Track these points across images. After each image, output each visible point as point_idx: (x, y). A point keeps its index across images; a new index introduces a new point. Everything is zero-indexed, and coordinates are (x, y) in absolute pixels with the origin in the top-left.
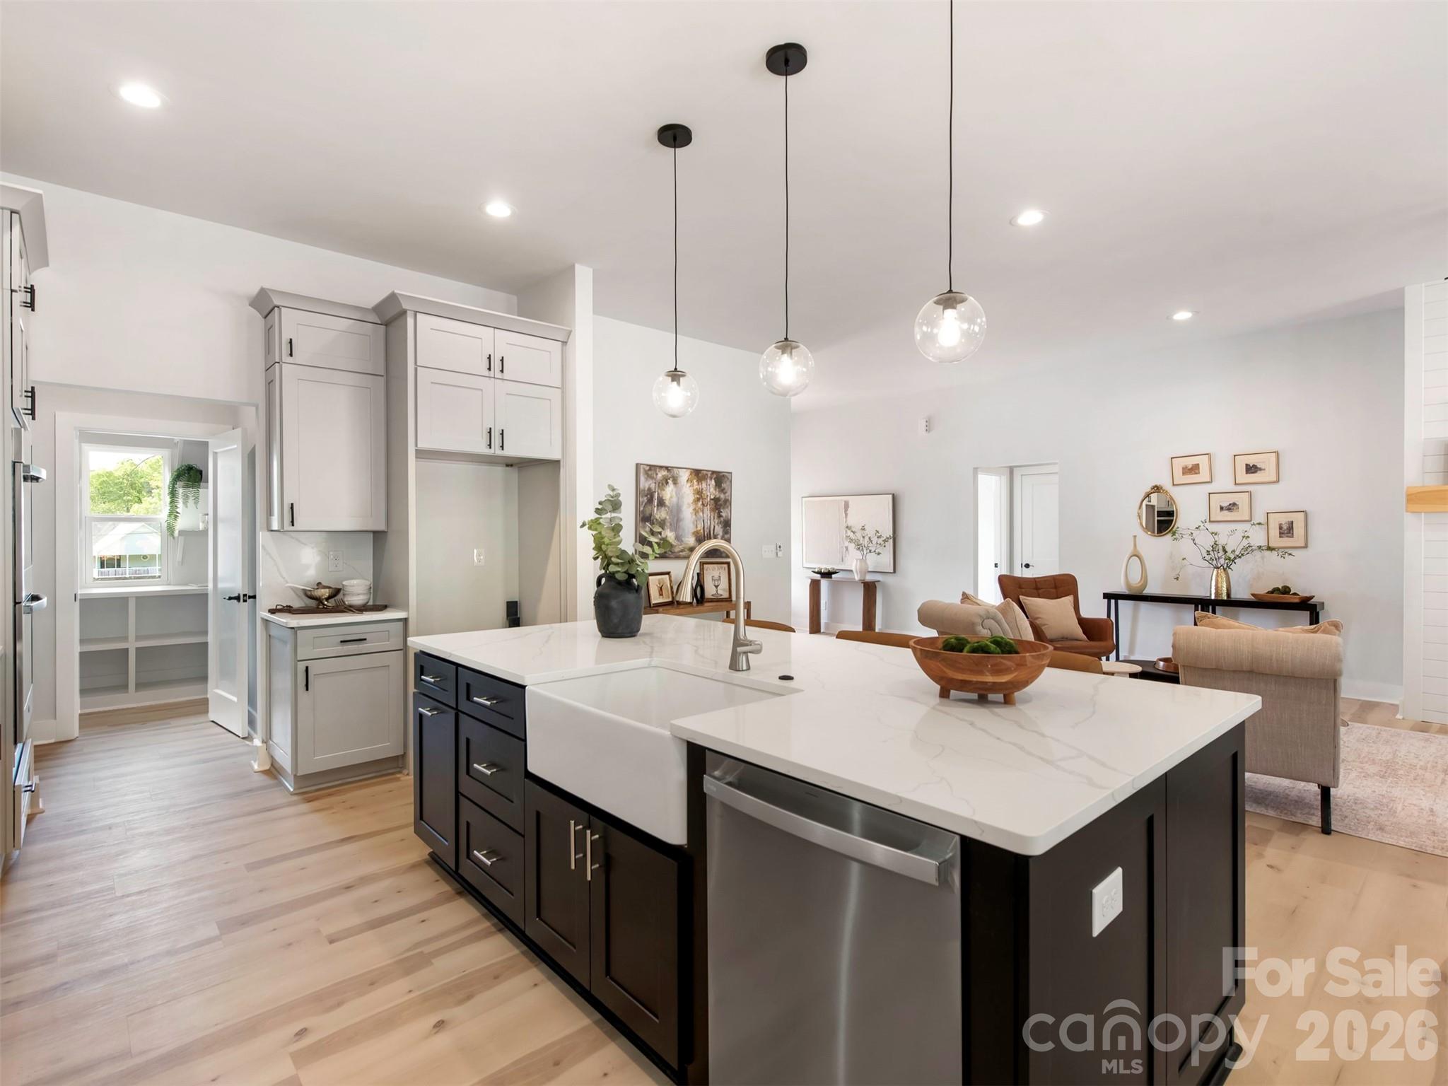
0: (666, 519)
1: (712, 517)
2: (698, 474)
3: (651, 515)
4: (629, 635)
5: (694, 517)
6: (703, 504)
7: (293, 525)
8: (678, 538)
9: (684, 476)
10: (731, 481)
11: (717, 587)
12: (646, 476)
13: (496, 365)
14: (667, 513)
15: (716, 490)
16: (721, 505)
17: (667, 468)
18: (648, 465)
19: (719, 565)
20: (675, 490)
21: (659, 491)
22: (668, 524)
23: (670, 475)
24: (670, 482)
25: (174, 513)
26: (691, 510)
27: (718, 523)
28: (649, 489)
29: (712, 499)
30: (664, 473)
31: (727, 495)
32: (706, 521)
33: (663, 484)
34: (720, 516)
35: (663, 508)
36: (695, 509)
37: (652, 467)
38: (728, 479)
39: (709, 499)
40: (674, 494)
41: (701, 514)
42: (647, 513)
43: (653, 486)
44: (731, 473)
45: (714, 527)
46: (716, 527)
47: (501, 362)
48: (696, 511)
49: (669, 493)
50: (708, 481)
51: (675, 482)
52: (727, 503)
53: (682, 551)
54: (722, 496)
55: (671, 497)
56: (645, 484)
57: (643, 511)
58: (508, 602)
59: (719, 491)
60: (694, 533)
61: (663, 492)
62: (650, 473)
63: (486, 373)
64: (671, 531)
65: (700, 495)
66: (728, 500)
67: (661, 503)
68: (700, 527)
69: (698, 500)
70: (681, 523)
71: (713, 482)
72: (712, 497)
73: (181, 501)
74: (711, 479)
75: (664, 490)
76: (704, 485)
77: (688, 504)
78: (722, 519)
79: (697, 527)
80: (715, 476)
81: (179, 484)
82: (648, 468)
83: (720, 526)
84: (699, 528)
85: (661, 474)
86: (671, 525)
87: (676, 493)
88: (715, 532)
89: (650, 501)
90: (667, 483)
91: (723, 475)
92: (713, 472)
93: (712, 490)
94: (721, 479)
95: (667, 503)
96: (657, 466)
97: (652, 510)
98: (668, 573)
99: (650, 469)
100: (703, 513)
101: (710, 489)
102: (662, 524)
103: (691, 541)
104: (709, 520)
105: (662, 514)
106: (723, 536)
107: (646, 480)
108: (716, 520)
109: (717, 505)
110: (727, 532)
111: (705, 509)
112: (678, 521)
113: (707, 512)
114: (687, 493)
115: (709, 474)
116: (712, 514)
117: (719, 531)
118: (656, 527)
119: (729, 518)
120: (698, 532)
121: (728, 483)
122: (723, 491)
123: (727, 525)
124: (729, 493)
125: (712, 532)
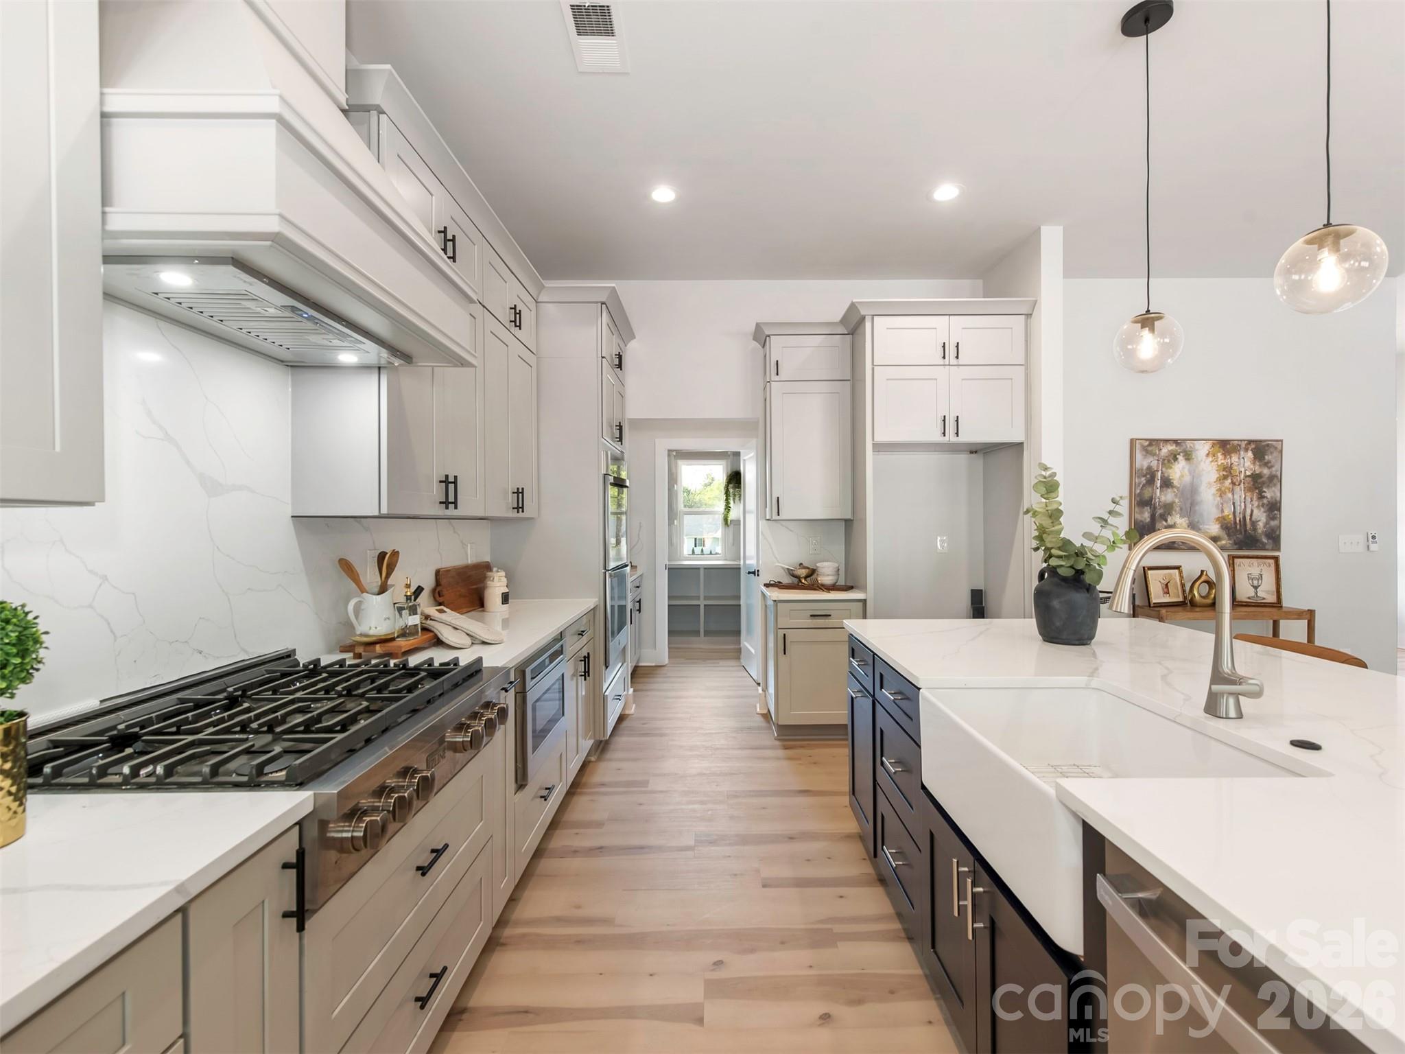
0: (1174, 502)
1: (1248, 499)
2: (1225, 446)
3: (1151, 498)
4: (1077, 643)
5: (1219, 499)
6: (1233, 483)
7: (779, 515)
8: (1193, 525)
9: (1202, 450)
10: (1281, 452)
11: (1256, 588)
12: (1144, 453)
13: (951, 352)
14: (1176, 496)
15: (1254, 464)
16: (1263, 483)
17: (1176, 442)
18: (1146, 440)
19: (1260, 560)
20: (1187, 467)
21: (1164, 469)
22: (1178, 509)
23: (1181, 448)
24: (1180, 457)
25: (728, 508)
26: (1213, 490)
27: (1258, 507)
28: (1149, 468)
29: (1249, 476)
30: (1172, 447)
31: (1274, 469)
32: (1237, 504)
33: (1169, 461)
34: (1261, 497)
35: (1169, 490)
36: (1219, 490)
37: (1153, 442)
38: (1276, 448)
39: (1242, 476)
40: (1186, 472)
41: (1230, 495)
42: (1147, 495)
43: (1154, 464)
44: (1282, 441)
45: (1252, 511)
46: (1256, 512)
47: (956, 349)
48: (1221, 493)
49: (1178, 471)
50: (1242, 453)
51: (1188, 456)
52: (1275, 479)
54: (1266, 471)
55: (1182, 476)
56: (1142, 462)
57: (1139, 494)
58: (972, 591)
59: (1260, 466)
60: (1218, 519)
61: (1170, 471)
62: (1150, 448)
63: (941, 362)
64: (1182, 516)
65: (1227, 472)
66: (1277, 476)
67: (1167, 483)
68: (1228, 511)
69: (1225, 478)
70: (1197, 508)
71: (1250, 454)
72: (1248, 473)
73: (731, 498)
74: (1246, 450)
75: (1171, 468)
76: (1235, 458)
77: (1209, 483)
78: (1265, 501)
79: (1222, 511)
80: (1253, 446)
81: (731, 486)
82: (1147, 443)
83: (1262, 509)
84: (1226, 513)
85: (1166, 450)
86: (1181, 509)
87: (1190, 472)
88: (1253, 519)
89: (1151, 481)
90: (1176, 459)
91: (1268, 445)
92: (1250, 442)
93: (1248, 464)
94: (1261, 450)
95: (1176, 483)
96: (1161, 440)
97: (1154, 492)
98: (1178, 568)
99: (1150, 445)
100: (1233, 494)
101: (1245, 463)
102: (1168, 509)
103: (1215, 529)
104: (1243, 503)
105: (1168, 496)
106: (1267, 523)
107: (1145, 457)
108: (1256, 503)
109: (1257, 484)
110: (1273, 518)
111: (1237, 489)
112: (1193, 504)
113: (1240, 492)
114: (1207, 469)
115: (1243, 444)
116: (1249, 494)
117: (1260, 516)
118: (1159, 512)
119: (1278, 499)
120: (1224, 518)
121: (1276, 454)
122: (1267, 464)
123: (1274, 508)
124: (1277, 467)
125: (1248, 518)
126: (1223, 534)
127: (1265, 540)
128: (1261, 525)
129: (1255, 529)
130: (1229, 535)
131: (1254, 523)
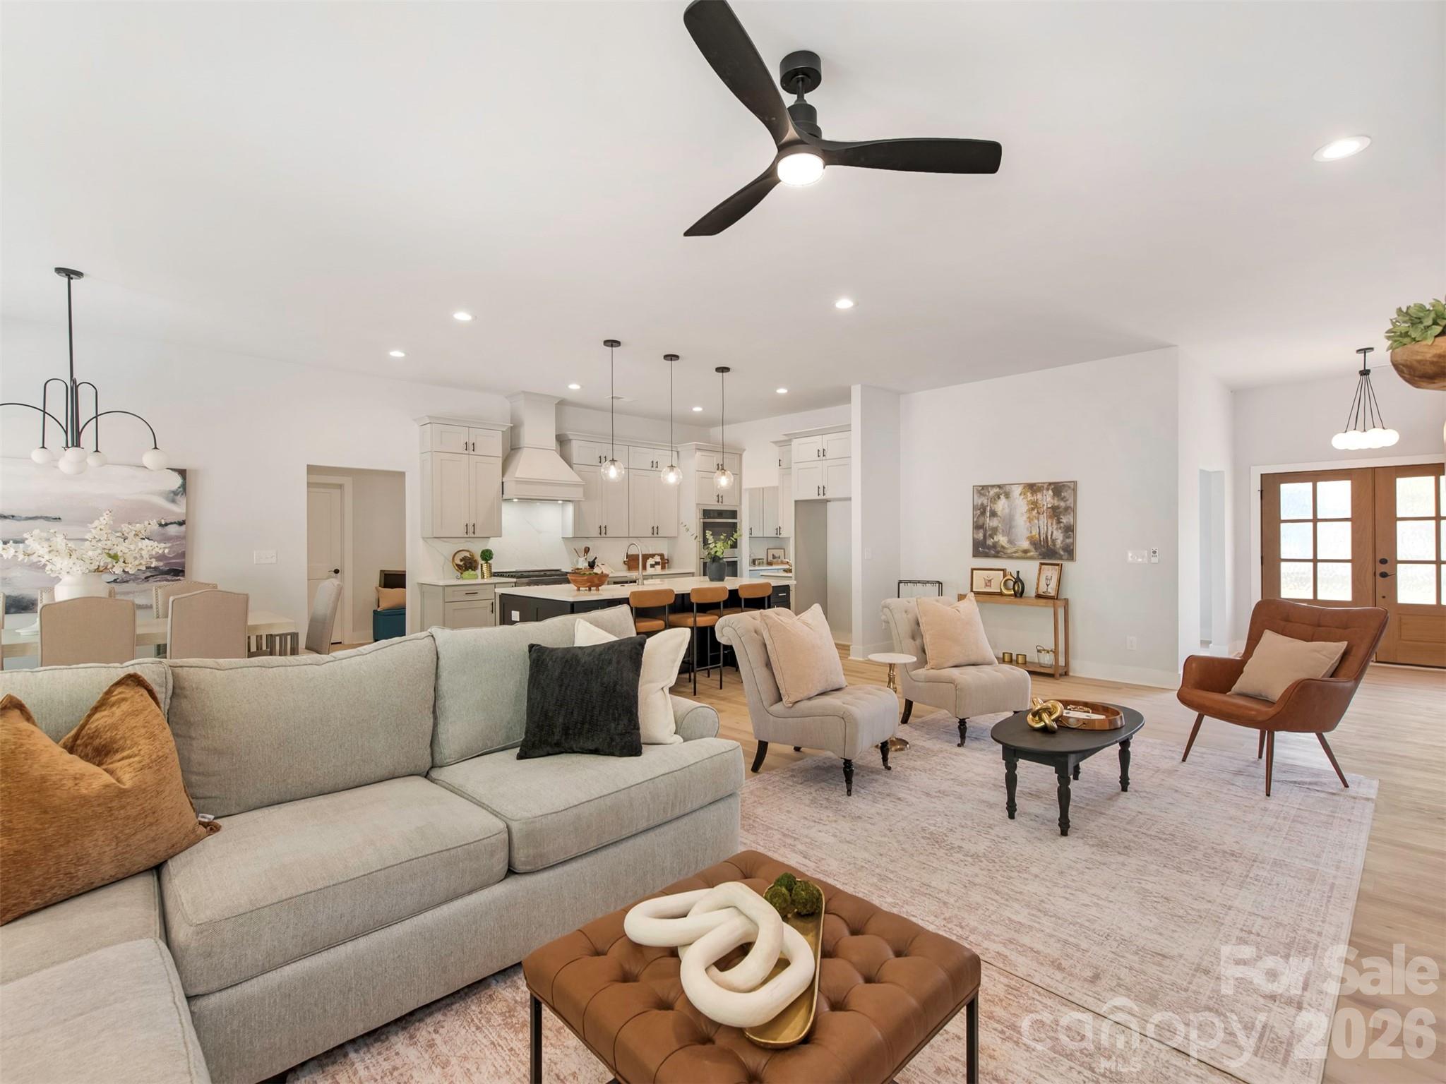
0: (998, 526)
1: (1049, 524)
2: (1032, 488)
3: (984, 524)
5: (1028, 524)
6: (1038, 513)
8: (1010, 542)
9: (1017, 491)
10: (1075, 489)
11: (1048, 585)
12: (979, 495)
14: (999, 522)
15: (1053, 499)
16: (1061, 512)
17: (999, 486)
18: (980, 486)
19: (1053, 567)
20: (1007, 503)
21: (992, 505)
22: (1000, 531)
23: (1003, 491)
24: (1002, 497)
26: (1025, 518)
27: (1057, 529)
28: (982, 504)
29: (1050, 508)
30: (997, 490)
31: (1068, 502)
32: (1041, 527)
33: (995, 499)
34: (1059, 522)
35: (995, 519)
36: (1029, 518)
37: (984, 487)
38: (1070, 487)
39: (1045, 507)
40: (1006, 506)
41: (1036, 521)
42: (981, 522)
43: (985, 502)
44: (1075, 482)
45: (1052, 532)
46: (1055, 533)
48: (1030, 519)
49: (1001, 506)
50: (1044, 492)
51: (1007, 496)
52: (1070, 510)
53: (1015, 552)
54: (1062, 504)
55: (1003, 509)
56: (979, 501)
57: (976, 522)
59: (1058, 500)
60: (1028, 538)
61: (995, 506)
62: (982, 492)
64: (1003, 536)
65: (1034, 505)
66: (1070, 507)
67: (993, 514)
68: (1035, 532)
69: (1033, 509)
70: (1013, 530)
71: (1050, 492)
72: (1049, 506)
74: (1048, 489)
75: (996, 504)
76: (1039, 496)
77: (1022, 514)
78: (1062, 525)
79: (1031, 532)
80: (1053, 487)
82: (981, 488)
83: (1060, 531)
84: (1034, 533)
85: (992, 492)
86: (1003, 531)
87: (1008, 506)
88: (1053, 537)
89: (983, 513)
90: (999, 498)
91: (1064, 485)
92: (1050, 484)
93: (1049, 499)
94: (1060, 488)
95: (999, 513)
96: (989, 486)
97: (985, 520)
98: (1004, 570)
99: (983, 489)
100: (1038, 521)
101: (1047, 499)
102: (995, 530)
103: (1025, 545)
104: (1046, 526)
105: (994, 523)
106: (1063, 541)
107: (979, 497)
108: (1055, 527)
109: (1055, 513)
110: (1069, 537)
111: (1041, 516)
112: (1011, 528)
113: (1044, 520)
114: (1020, 504)
115: (1045, 486)
116: (1050, 521)
117: (1059, 536)
118: (988, 533)
119: (1072, 523)
120: (1032, 537)
121: (1070, 491)
122: (1063, 499)
123: (1069, 530)
124: (1071, 500)
125: (1049, 537)
126: (1032, 548)
127: (1062, 553)
128: (1059, 543)
129: (1054, 545)
130: (1036, 549)
131: (1054, 541)
